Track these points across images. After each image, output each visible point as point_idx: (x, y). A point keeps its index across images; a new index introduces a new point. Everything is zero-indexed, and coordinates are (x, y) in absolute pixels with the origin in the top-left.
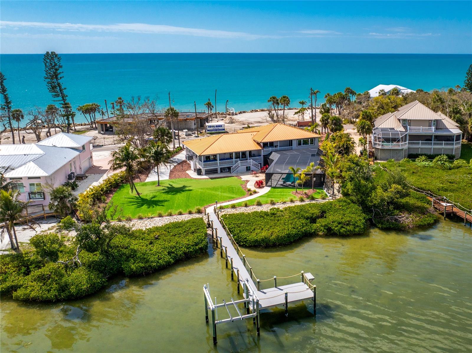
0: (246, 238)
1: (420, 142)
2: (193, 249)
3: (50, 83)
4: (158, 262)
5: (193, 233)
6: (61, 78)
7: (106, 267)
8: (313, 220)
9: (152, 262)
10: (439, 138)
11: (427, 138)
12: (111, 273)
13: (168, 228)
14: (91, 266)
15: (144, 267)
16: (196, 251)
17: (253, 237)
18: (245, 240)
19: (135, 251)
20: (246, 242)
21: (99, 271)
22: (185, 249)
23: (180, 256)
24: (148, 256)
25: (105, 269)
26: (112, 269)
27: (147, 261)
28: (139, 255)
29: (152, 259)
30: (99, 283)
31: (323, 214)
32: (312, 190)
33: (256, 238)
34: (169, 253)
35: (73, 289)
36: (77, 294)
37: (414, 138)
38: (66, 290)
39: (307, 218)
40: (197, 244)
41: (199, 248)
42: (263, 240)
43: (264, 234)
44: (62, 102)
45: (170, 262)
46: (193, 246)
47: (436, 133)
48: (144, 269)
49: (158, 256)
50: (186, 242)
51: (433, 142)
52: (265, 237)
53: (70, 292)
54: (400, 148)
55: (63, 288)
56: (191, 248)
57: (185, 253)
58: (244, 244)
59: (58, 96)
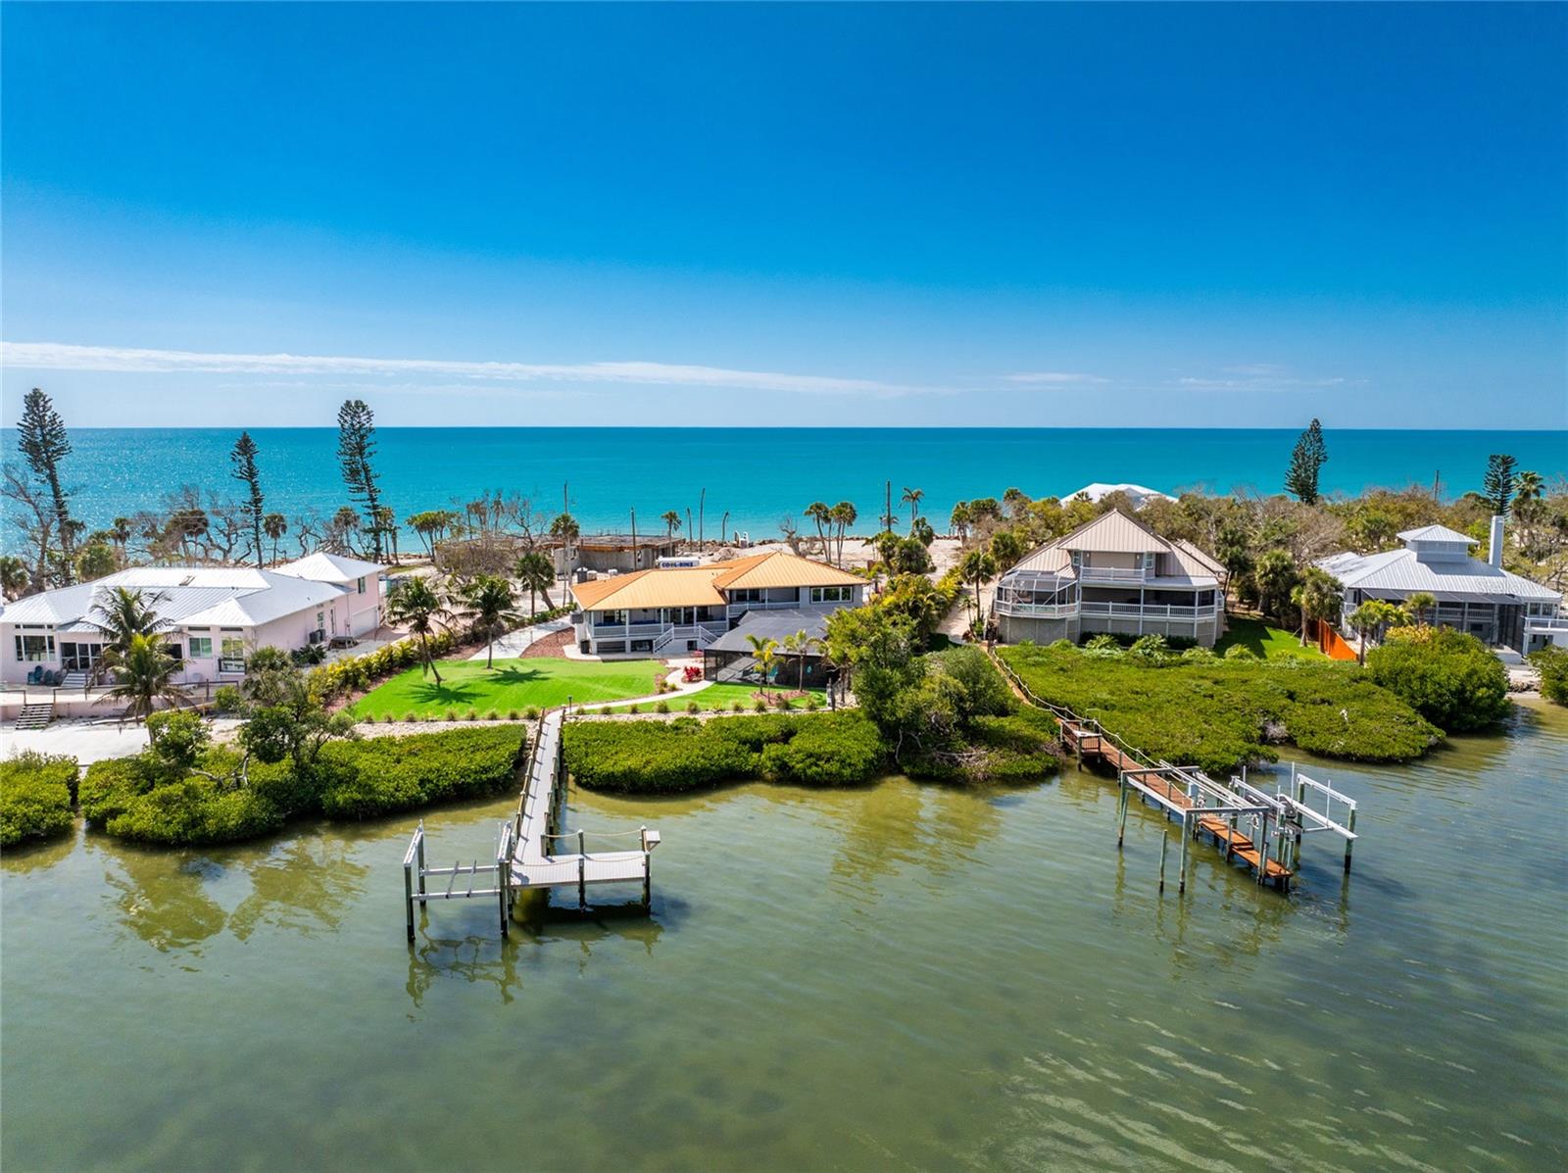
0: (592, 769)
1: (1111, 604)
2: (475, 779)
3: (349, 464)
4: (392, 796)
5: (489, 748)
6: (371, 454)
7: (290, 794)
8: (757, 746)
9: (380, 793)
10: (1159, 597)
11: (1130, 596)
12: (299, 807)
13: (446, 737)
14: (266, 790)
15: (360, 801)
16: (481, 784)
17: (607, 767)
18: (591, 772)
19: (357, 771)
20: (591, 776)
21: (274, 798)
22: (458, 777)
23: (444, 789)
24: (377, 781)
25: (287, 798)
26: (301, 800)
27: (371, 790)
28: (361, 777)
29: (381, 788)
30: (264, 819)
31: (787, 736)
32: (798, 691)
33: (611, 769)
34: (422, 782)
35: (211, 825)
36: (218, 833)
37: (1097, 595)
38: (199, 825)
39: (744, 742)
40: (486, 770)
41: (488, 779)
42: (624, 774)
43: (633, 763)
44: (369, 503)
45: (420, 799)
46: (476, 773)
47: (1149, 584)
48: (360, 805)
49: (398, 785)
50: (463, 764)
51: (1142, 606)
52: (629, 767)
53: (205, 829)
54: (1057, 616)
55: (195, 822)
56: (469, 777)
57: (455, 785)
58: (588, 782)
59: (361, 490)
